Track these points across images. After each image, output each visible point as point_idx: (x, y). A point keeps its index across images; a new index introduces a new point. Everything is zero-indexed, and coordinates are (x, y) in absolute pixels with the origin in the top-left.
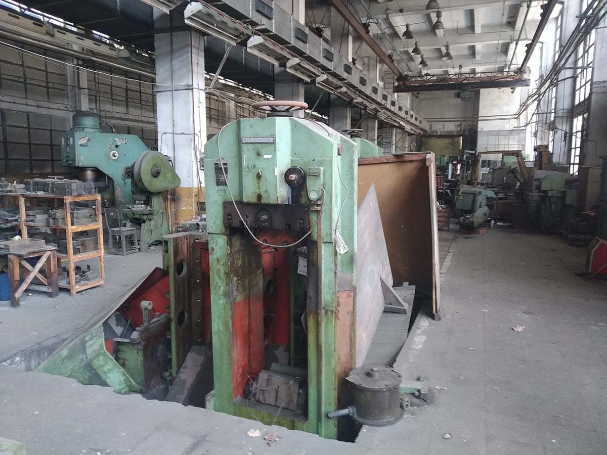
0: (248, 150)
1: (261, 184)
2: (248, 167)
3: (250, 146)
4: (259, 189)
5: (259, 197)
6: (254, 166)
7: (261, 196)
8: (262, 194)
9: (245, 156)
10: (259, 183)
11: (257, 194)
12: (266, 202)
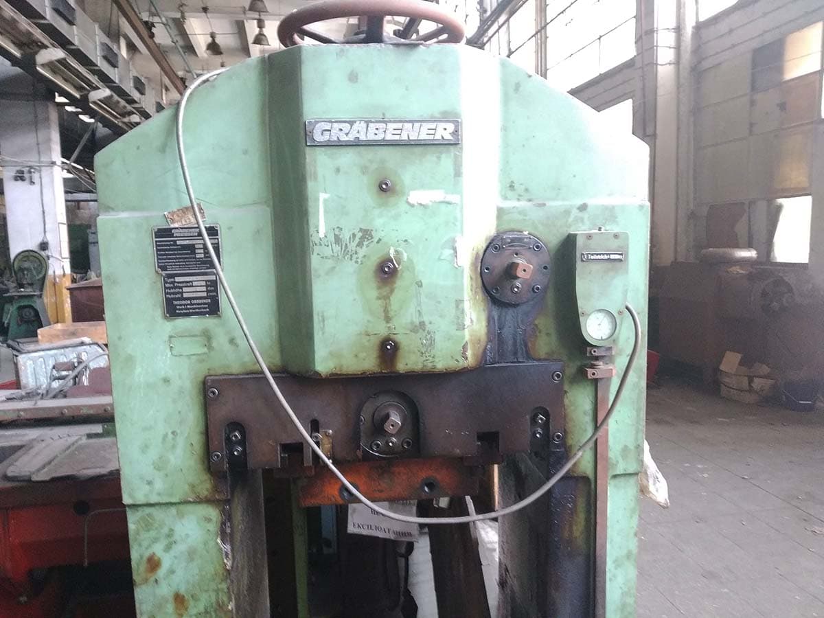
0: (338, 170)
1: (395, 299)
2: (338, 240)
3: (347, 158)
4: (388, 319)
5: (388, 349)
6: (367, 234)
7: (396, 347)
8: (399, 338)
9: (323, 196)
10: (386, 298)
11: (375, 341)
12: (418, 367)
